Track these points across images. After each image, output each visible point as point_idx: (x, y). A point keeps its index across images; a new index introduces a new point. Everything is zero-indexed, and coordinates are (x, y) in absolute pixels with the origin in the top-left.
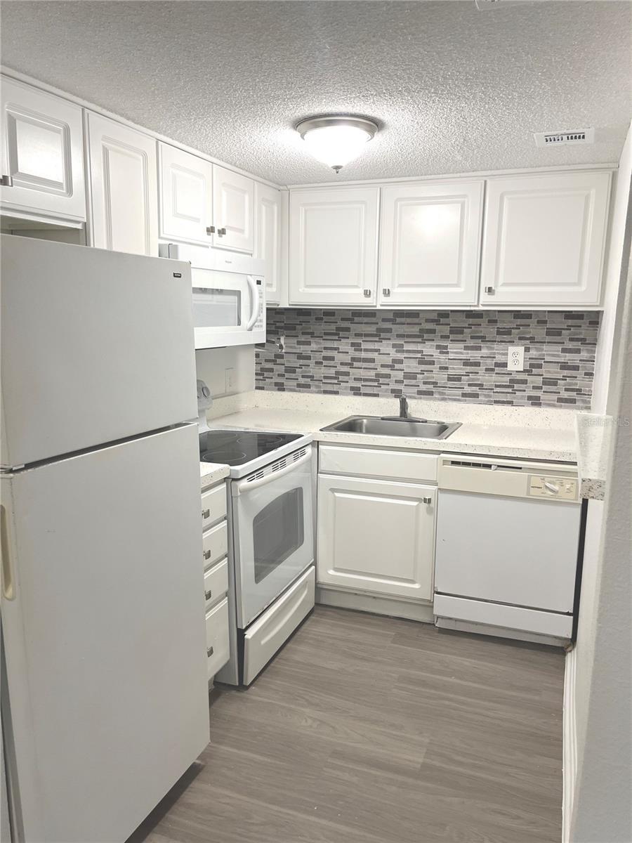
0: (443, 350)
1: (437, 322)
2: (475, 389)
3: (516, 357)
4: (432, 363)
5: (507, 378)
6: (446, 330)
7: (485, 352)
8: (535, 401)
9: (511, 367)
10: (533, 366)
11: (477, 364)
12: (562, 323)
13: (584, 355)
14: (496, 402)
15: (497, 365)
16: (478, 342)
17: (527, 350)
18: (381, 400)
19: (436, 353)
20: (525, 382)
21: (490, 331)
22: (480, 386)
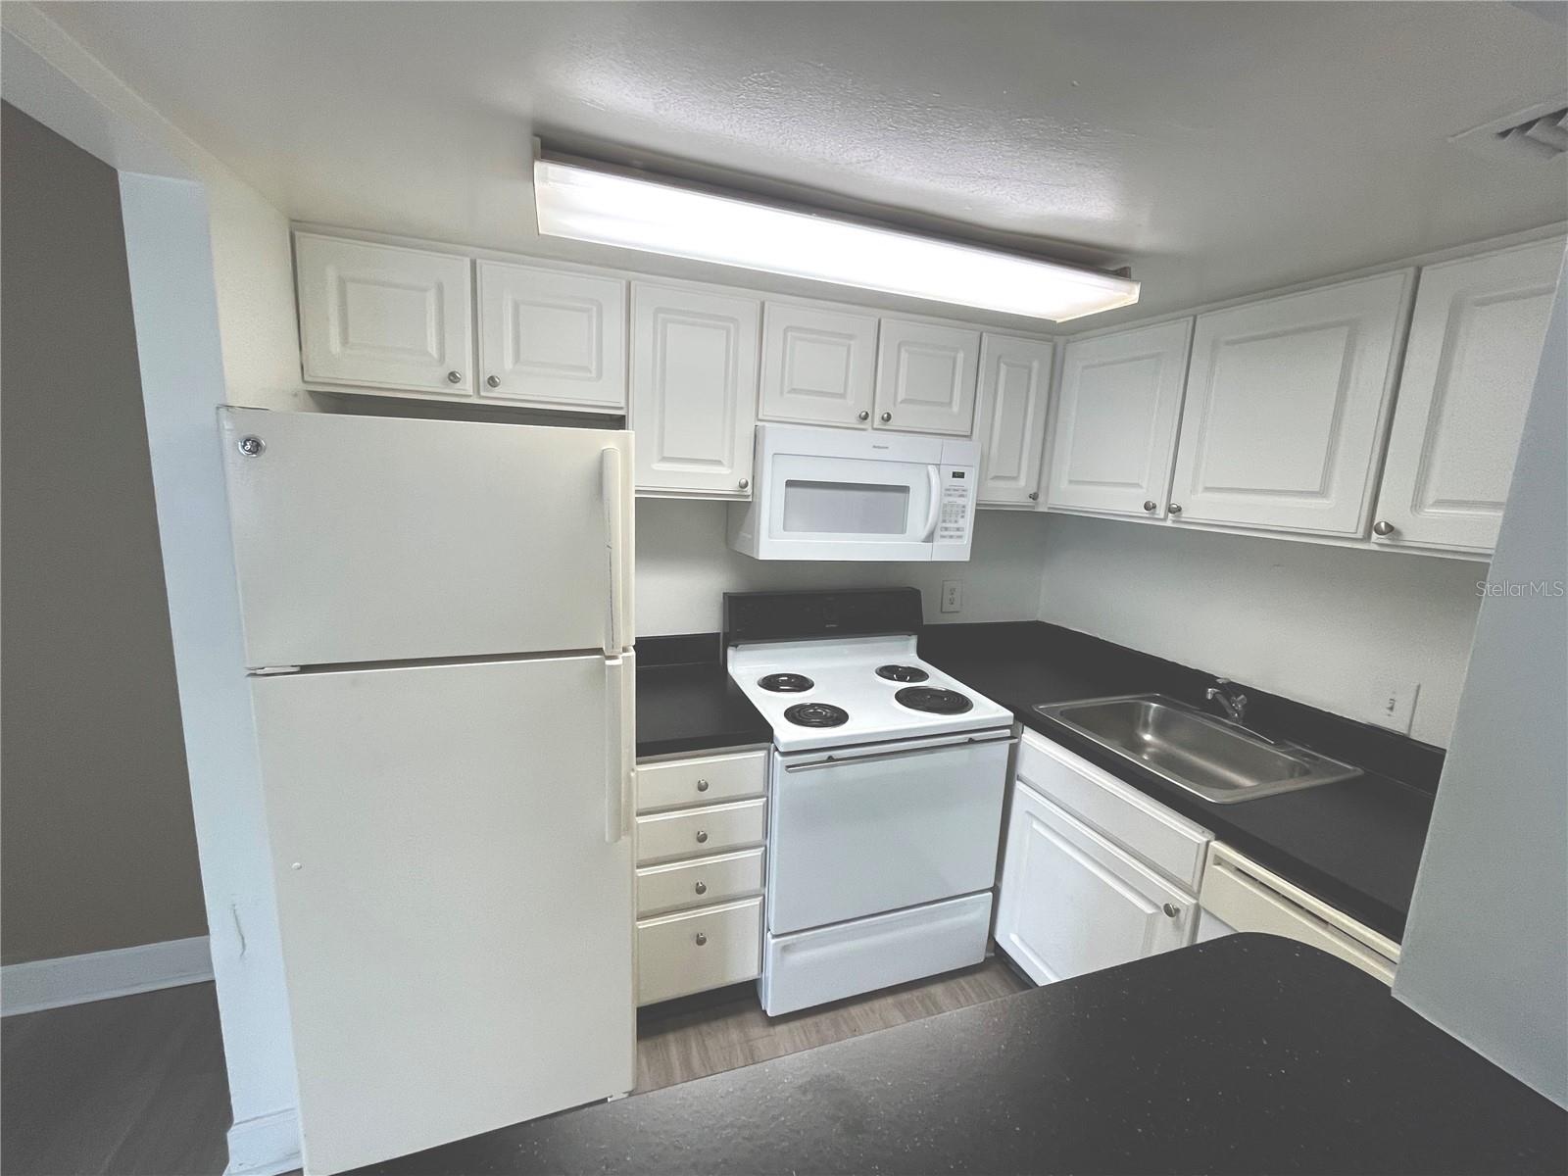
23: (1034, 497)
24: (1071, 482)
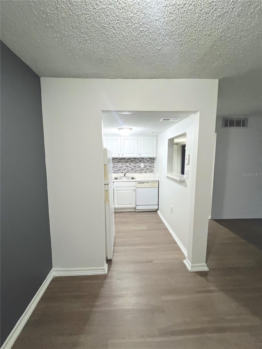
0: (130, 164)
1: (129, 160)
2: (136, 171)
3: (142, 165)
4: (128, 167)
5: (141, 169)
6: (130, 161)
7: (137, 164)
8: (146, 172)
9: (142, 167)
10: (145, 167)
11: (136, 167)
12: (149, 159)
13: (153, 164)
14: (140, 173)
15: (139, 167)
16: (136, 163)
17: (144, 164)
18: (120, 174)
19: (129, 165)
20: (144, 169)
21: (138, 161)
22: (137, 170)
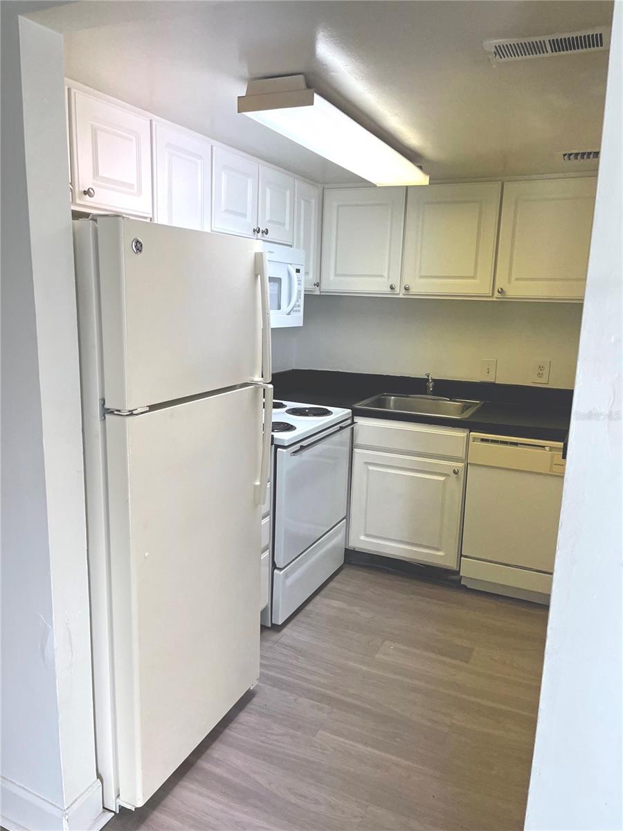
23: (318, 285)
24: (336, 275)
